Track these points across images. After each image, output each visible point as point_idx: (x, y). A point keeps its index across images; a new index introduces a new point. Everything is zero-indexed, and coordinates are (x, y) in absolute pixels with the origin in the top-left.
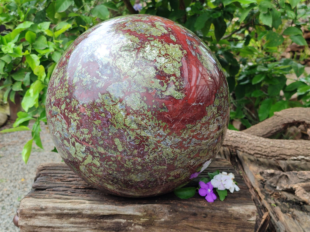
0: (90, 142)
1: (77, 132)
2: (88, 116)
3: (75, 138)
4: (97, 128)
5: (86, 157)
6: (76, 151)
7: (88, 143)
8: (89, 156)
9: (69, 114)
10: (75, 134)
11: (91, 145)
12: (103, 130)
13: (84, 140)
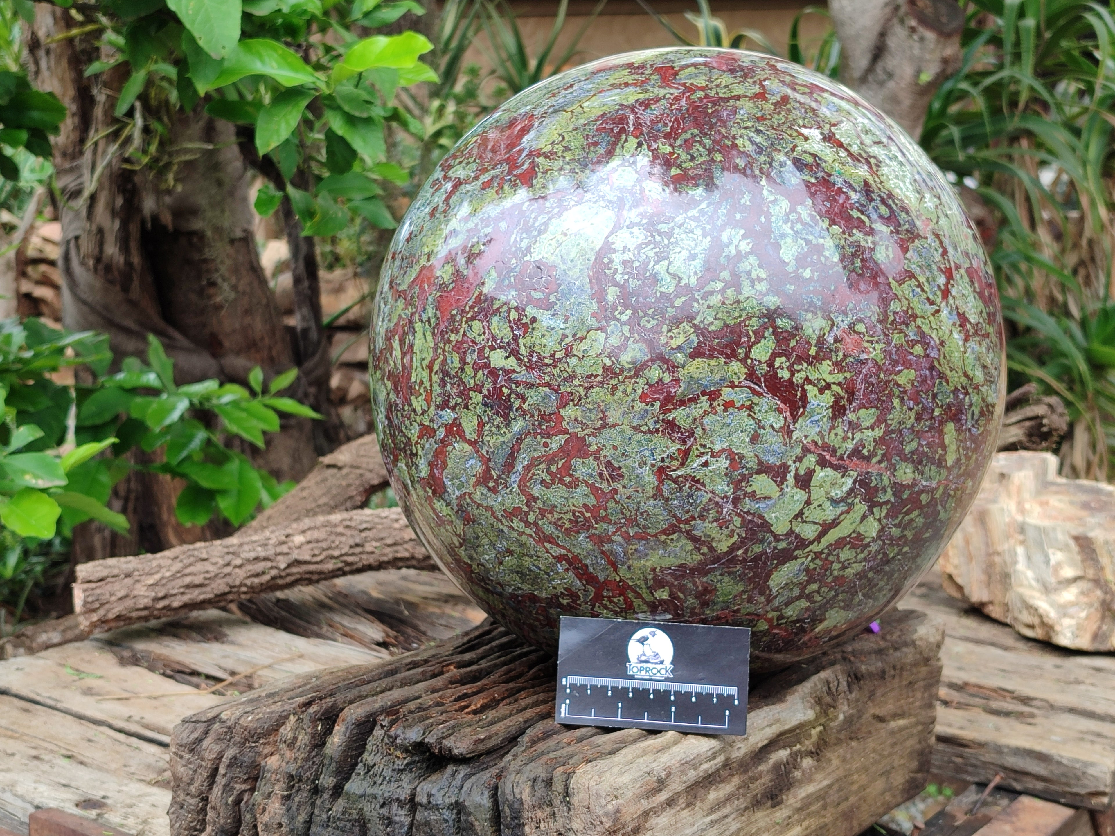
0: (876, 455)
1: (833, 428)
2: (877, 363)
3: (819, 455)
4: (906, 398)
5: (842, 517)
6: (808, 503)
7: (868, 459)
8: (857, 507)
9: (798, 371)
10: (822, 438)
11: (880, 462)
12: (921, 402)
13: (856, 452)
